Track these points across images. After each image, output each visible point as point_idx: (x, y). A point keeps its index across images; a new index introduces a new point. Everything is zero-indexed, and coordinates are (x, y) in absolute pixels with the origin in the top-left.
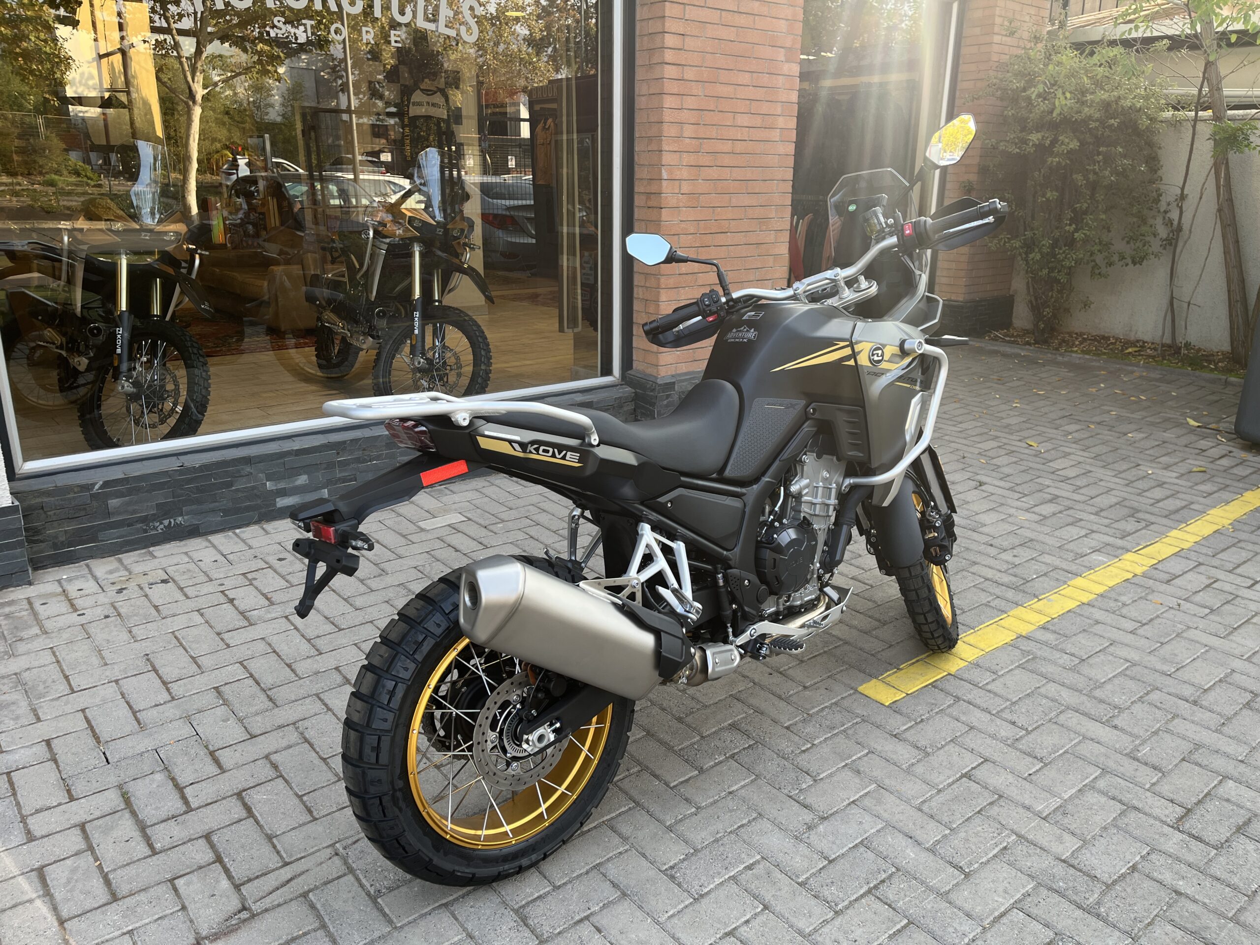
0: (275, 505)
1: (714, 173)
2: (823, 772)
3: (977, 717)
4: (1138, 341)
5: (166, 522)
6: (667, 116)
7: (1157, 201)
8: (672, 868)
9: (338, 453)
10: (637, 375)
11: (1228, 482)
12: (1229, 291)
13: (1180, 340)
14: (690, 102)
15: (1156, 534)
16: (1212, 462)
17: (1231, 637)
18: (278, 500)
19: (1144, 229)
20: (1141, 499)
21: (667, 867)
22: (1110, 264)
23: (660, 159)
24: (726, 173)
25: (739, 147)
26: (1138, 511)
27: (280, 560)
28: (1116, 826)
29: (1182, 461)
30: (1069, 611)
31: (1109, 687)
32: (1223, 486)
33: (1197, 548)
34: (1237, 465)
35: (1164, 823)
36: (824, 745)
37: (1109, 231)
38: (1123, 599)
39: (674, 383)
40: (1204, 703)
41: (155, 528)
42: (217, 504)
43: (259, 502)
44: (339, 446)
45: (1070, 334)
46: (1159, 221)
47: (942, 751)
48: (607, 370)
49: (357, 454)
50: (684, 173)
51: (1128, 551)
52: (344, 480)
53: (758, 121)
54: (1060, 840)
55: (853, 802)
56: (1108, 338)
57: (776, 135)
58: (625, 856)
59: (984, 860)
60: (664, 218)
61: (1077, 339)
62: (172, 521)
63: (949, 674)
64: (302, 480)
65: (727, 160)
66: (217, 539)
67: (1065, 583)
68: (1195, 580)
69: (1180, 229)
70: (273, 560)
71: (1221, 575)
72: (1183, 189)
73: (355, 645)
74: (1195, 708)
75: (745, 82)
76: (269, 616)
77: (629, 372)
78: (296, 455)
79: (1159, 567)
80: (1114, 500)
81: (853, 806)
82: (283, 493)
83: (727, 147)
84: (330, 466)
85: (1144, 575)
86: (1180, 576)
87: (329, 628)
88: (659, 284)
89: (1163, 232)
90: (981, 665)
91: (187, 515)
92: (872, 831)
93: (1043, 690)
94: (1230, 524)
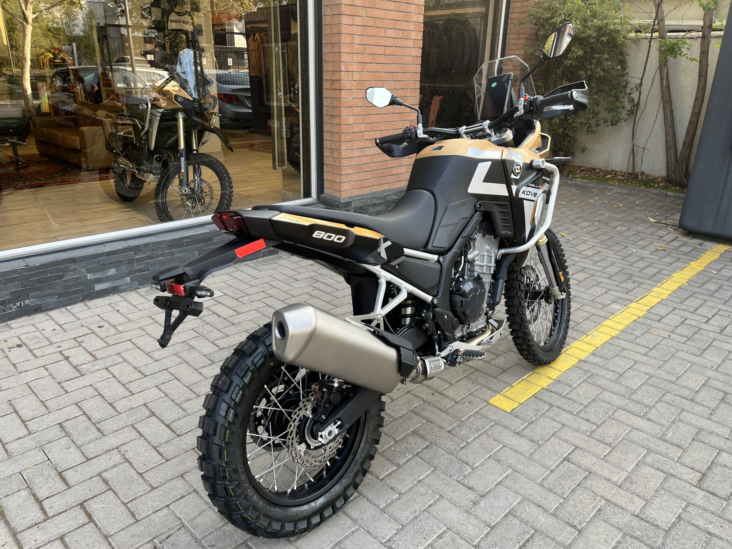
0: (94, 289)
1: (373, 67)
2: (477, 462)
3: (566, 418)
4: (612, 171)
5: (18, 304)
6: (344, 29)
7: (625, 87)
8: (389, 541)
9: (136, 253)
10: (327, 197)
11: (680, 256)
12: (666, 141)
13: (637, 170)
14: (358, 21)
15: (647, 291)
16: (667, 244)
17: (703, 356)
18: (95, 285)
19: (618, 104)
20: (632, 268)
21: (385, 540)
22: (598, 125)
23: (340, 58)
24: (380, 67)
25: (389, 51)
26: (632, 276)
27: (100, 327)
28: (663, 489)
29: (650, 244)
30: (606, 342)
31: (640, 392)
32: (677, 259)
33: (671, 298)
34: (682, 245)
35: (691, 484)
36: (474, 443)
37: (598, 105)
38: (636, 333)
39: (351, 202)
40: (697, 400)
41: (11, 308)
42: (53, 290)
43: (83, 287)
44: (136, 249)
45: (574, 167)
46: (626, 99)
47: (548, 443)
48: (307, 194)
49: (149, 253)
50: (355, 68)
51: (632, 301)
52: (140, 271)
53: (399, 34)
54: (632, 501)
55: (499, 482)
56: (595, 169)
57: (410, 43)
58: (357, 534)
59: (588, 519)
60: (343, 96)
61: (578, 170)
62: (22, 303)
63: (543, 388)
64: (112, 272)
65: (381, 59)
66: (54, 313)
67: (600, 324)
68: (673, 320)
69: (638, 104)
70: (94, 327)
71: (689, 315)
72: (642, 80)
73: (156, 386)
74: (692, 404)
75: (391, 8)
76: (95, 368)
77: (322, 195)
78: (107, 256)
79: (652, 311)
80: (617, 269)
81: (499, 485)
82: (99, 281)
83: (381, 50)
84: (131, 261)
85: (645, 317)
86: (665, 316)
87: (137, 375)
88: (340, 139)
89: (628, 106)
90: (561, 381)
91: (32, 298)
92: (515, 503)
93: (601, 397)
94: (687, 283)
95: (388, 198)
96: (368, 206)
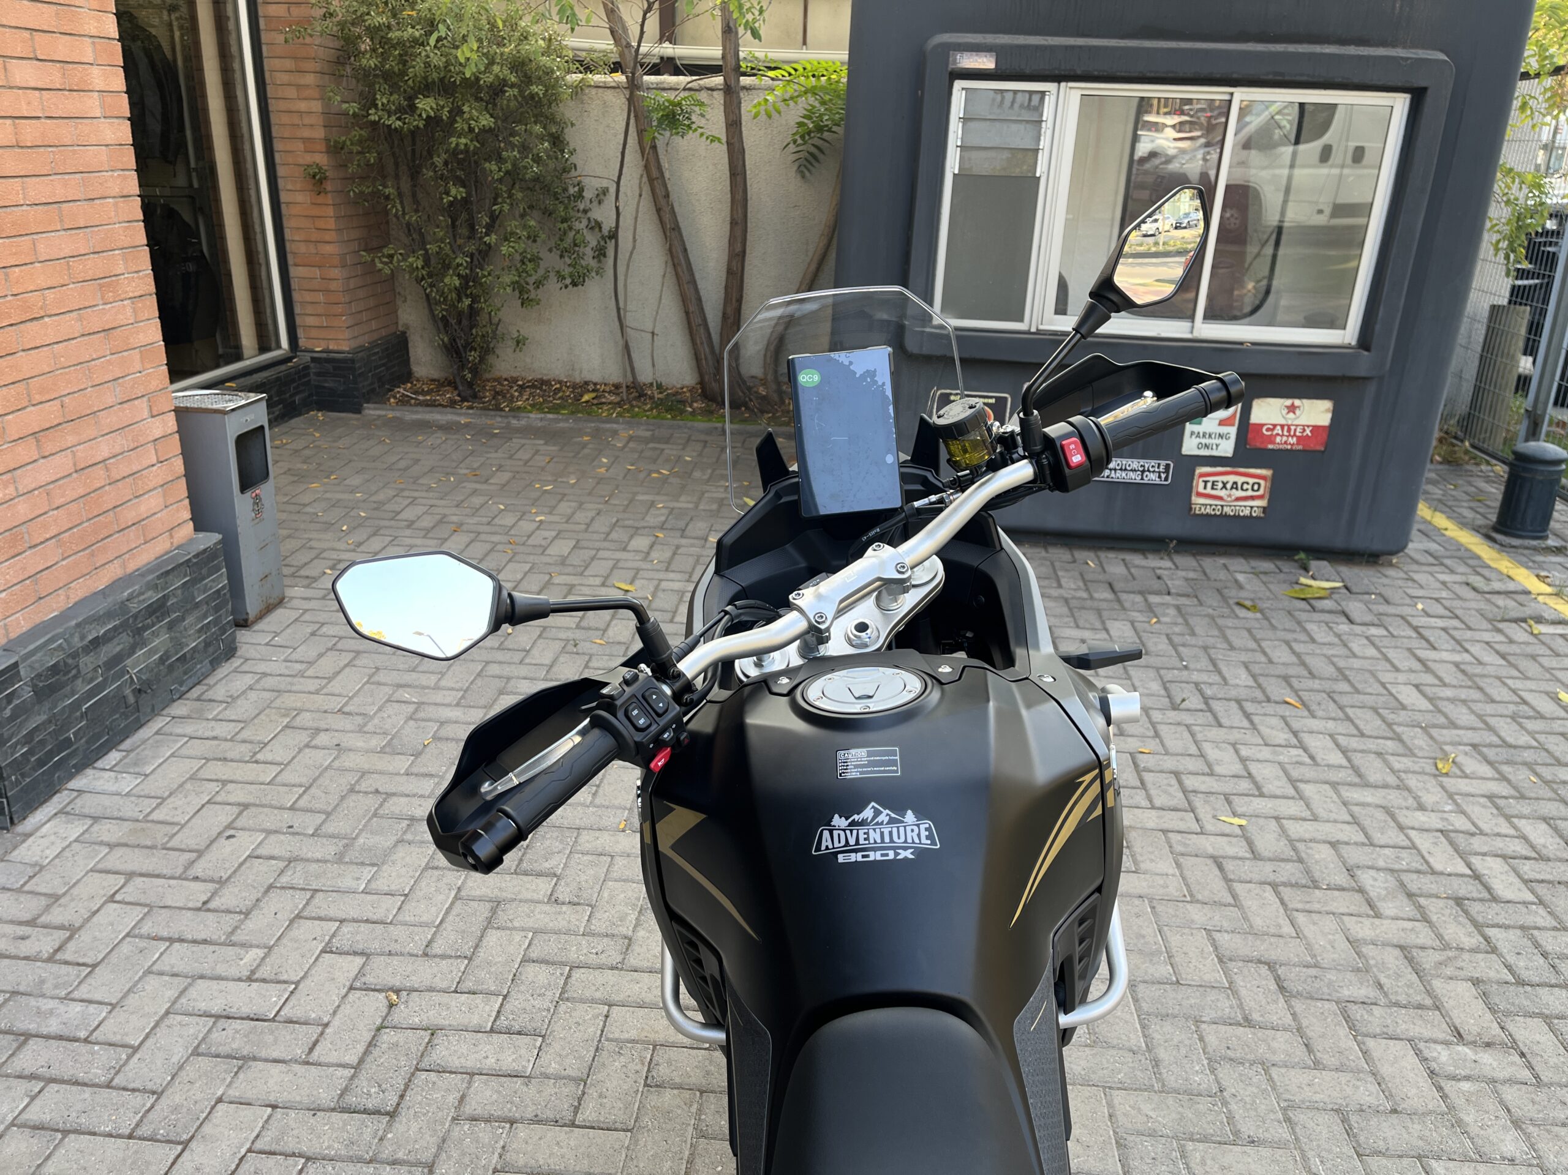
4: (586, 383)
7: (580, 195)
13: (643, 378)
19: (572, 236)
46: (584, 224)
72: (619, 183)
89: (592, 240)
95: (134, 607)
96: (75, 655)
